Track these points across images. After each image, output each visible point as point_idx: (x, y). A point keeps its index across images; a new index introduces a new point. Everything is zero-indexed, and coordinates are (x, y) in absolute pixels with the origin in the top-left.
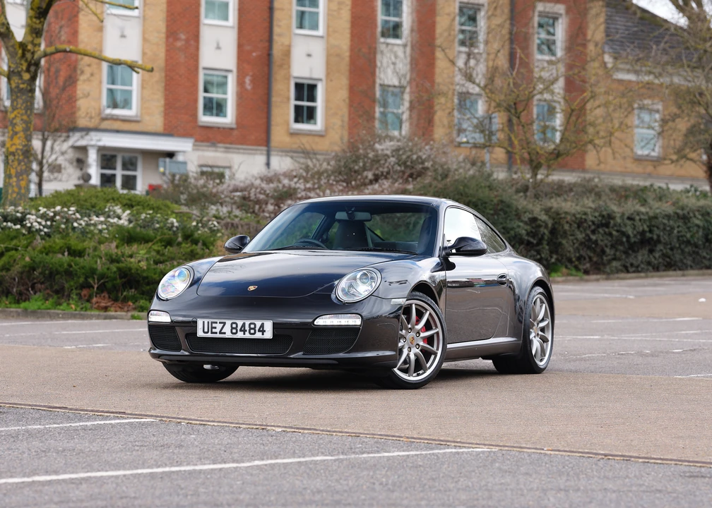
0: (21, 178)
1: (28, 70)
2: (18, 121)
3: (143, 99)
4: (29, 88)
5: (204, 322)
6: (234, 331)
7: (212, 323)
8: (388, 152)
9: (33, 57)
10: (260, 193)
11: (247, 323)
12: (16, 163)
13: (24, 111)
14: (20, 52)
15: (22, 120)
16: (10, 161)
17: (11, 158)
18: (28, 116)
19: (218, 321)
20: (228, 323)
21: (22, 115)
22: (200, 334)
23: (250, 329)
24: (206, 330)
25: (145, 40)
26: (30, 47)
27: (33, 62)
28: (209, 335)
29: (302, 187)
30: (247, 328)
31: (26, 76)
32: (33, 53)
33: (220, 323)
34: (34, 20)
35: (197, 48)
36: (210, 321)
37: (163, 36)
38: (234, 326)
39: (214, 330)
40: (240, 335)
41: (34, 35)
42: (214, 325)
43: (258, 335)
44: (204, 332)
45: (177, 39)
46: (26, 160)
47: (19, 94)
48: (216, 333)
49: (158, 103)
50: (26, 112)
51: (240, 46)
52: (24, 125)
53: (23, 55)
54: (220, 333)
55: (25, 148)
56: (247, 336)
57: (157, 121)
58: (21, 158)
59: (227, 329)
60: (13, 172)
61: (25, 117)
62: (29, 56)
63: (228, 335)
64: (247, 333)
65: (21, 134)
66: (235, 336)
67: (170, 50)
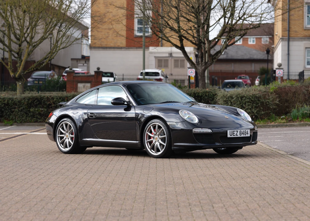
5: (230, 131)
7: (233, 131)
11: (244, 130)
19: (235, 130)
20: (239, 131)
23: (245, 133)
24: (231, 134)
28: (232, 136)
30: (244, 133)
38: (241, 132)
39: (234, 134)
40: (242, 136)
43: (247, 135)
44: (230, 135)
54: (236, 135)
56: (244, 136)
59: (238, 134)
63: (239, 136)
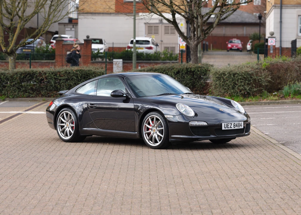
5: (224, 124)
11: (238, 123)
20: (233, 123)
22: (223, 128)
24: (225, 127)
30: (238, 125)
33: (230, 124)
36: (227, 123)
39: (228, 127)
43: (240, 128)
54: (230, 127)
59: (232, 126)
66: (235, 128)
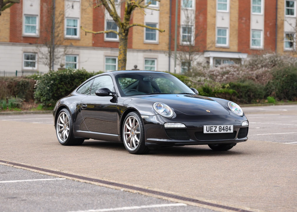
0: (122, 68)
1: (124, 32)
2: (121, 49)
3: (230, 41)
4: (125, 38)
5: (207, 127)
6: (220, 130)
7: (211, 127)
8: (267, 58)
9: (126, 28)
10: (217, 72)
11: (225, 126)
12: (121, 64)
13: (123, 46)
14: (121, 26)
15: (123, 49)
16: (119, 63)
17: (119, 62)
18: (125, 48)
19: (214, 126)
20: (218, 126)
21: (123, 47)
22: (205, 132)
24: (208, 130)
25: (231, 20)
26: (125, 24)
27: (126, 29)
28: (210, 132)
29: (233, 70)
30: (225, 129)
31: (124, 34)
32: (126, 26)
33: (214, 127)
34: (126, 15)
35: (249, 23)
36: (210, 126)
37: (237, 19)
38: (220, 128)
40: (222, 132)
41: (126, 20)
42: (212, 128)
43: (229, 131)
45: (242, 20)
46: (124, 62)
47: (122, 40)
48: (213, 131)
49: (236, 42)
50: (124, 46)
51: (265, 22)
52: (123, 51)
53: (123, 27)
54: (215, 131)
55: (124, 59)
56: (225, 132)
57: (235, 48)
58: (123, 62)
59: (217, 129)
60: (120, 66)
61: (124, 48)
62: (124, 27)
63: (218, 132)
64: (225, 131)
65: (123, 54)
66: (221, 132)
67: (240, 24)
